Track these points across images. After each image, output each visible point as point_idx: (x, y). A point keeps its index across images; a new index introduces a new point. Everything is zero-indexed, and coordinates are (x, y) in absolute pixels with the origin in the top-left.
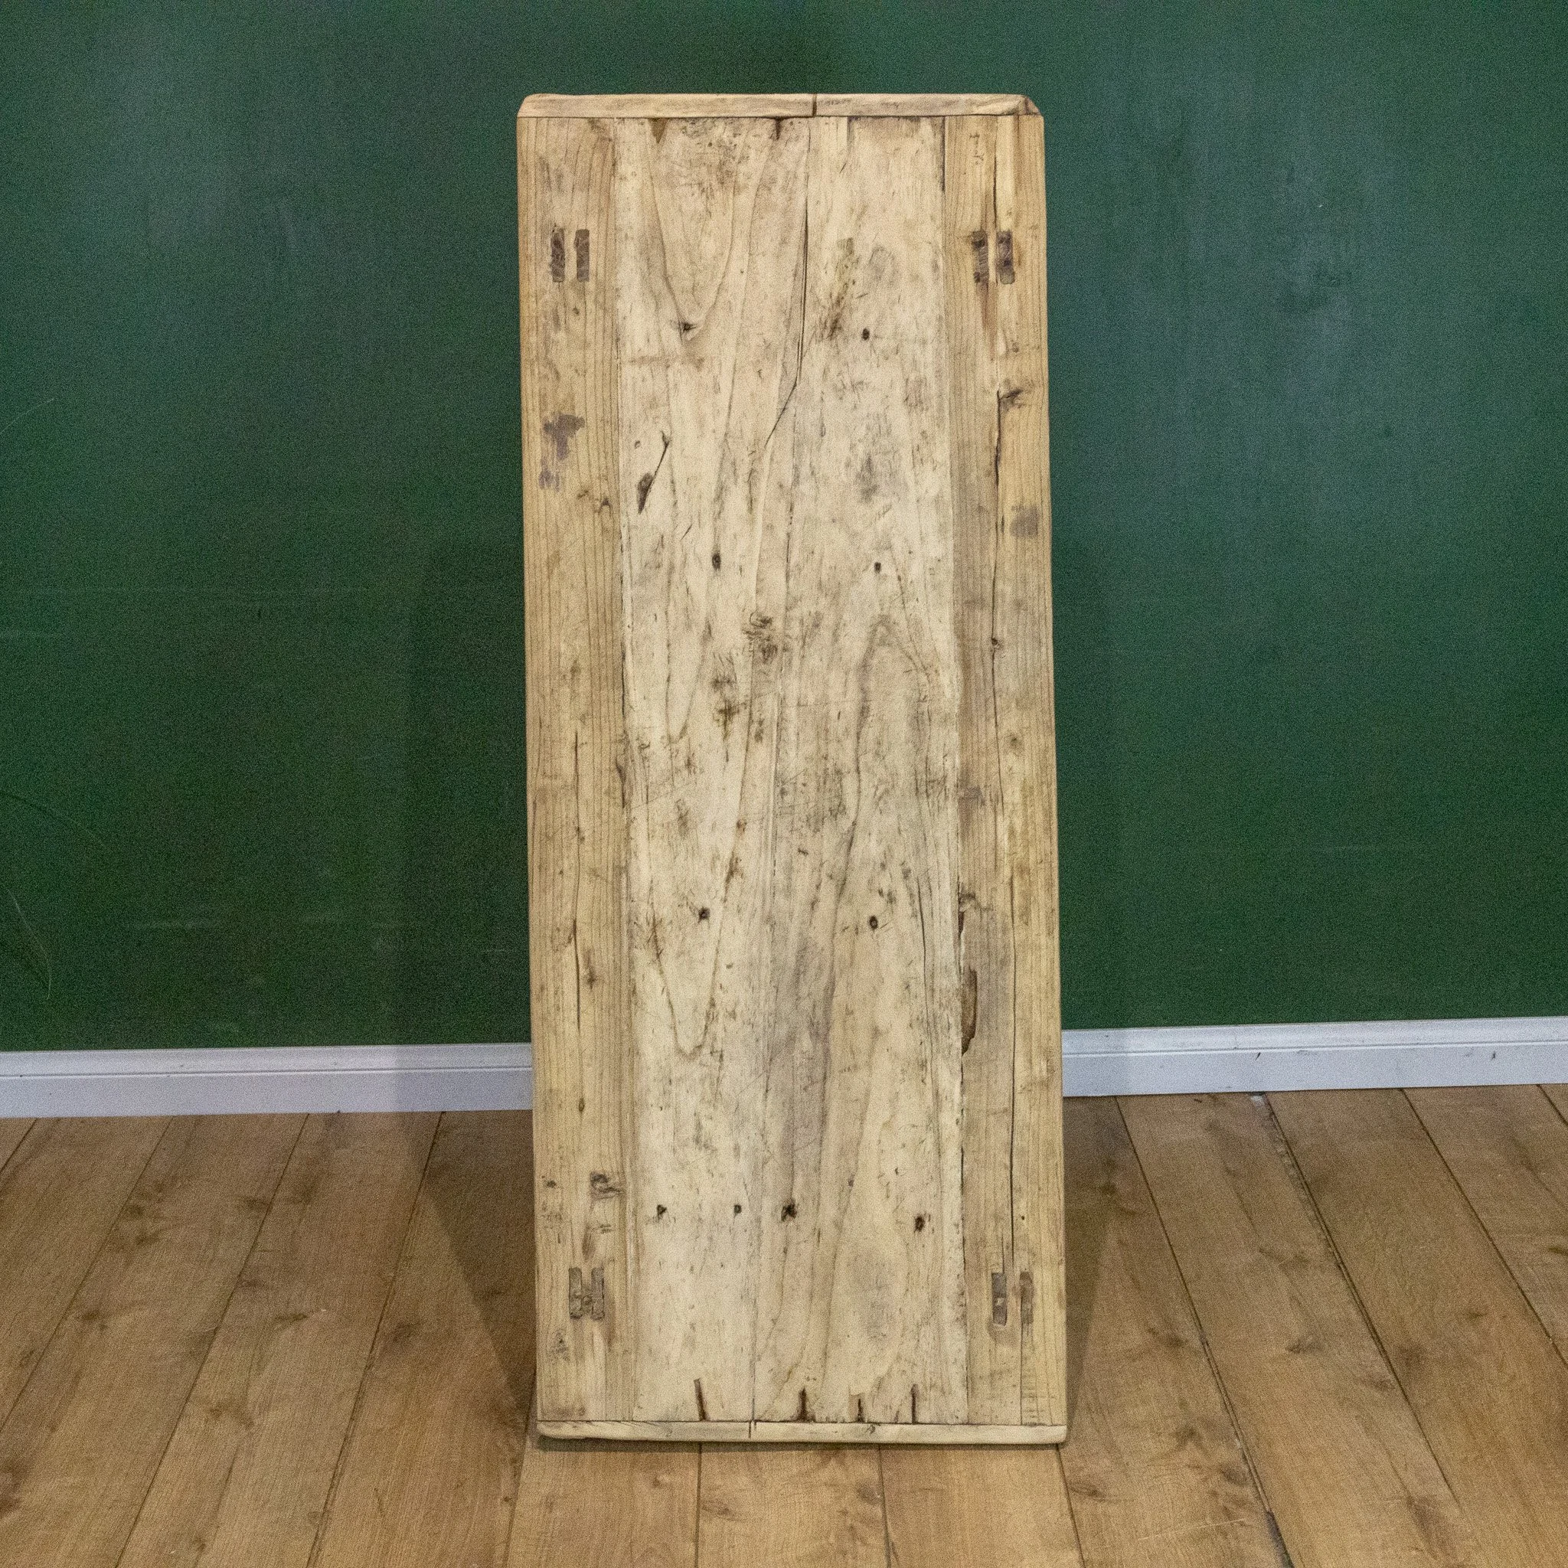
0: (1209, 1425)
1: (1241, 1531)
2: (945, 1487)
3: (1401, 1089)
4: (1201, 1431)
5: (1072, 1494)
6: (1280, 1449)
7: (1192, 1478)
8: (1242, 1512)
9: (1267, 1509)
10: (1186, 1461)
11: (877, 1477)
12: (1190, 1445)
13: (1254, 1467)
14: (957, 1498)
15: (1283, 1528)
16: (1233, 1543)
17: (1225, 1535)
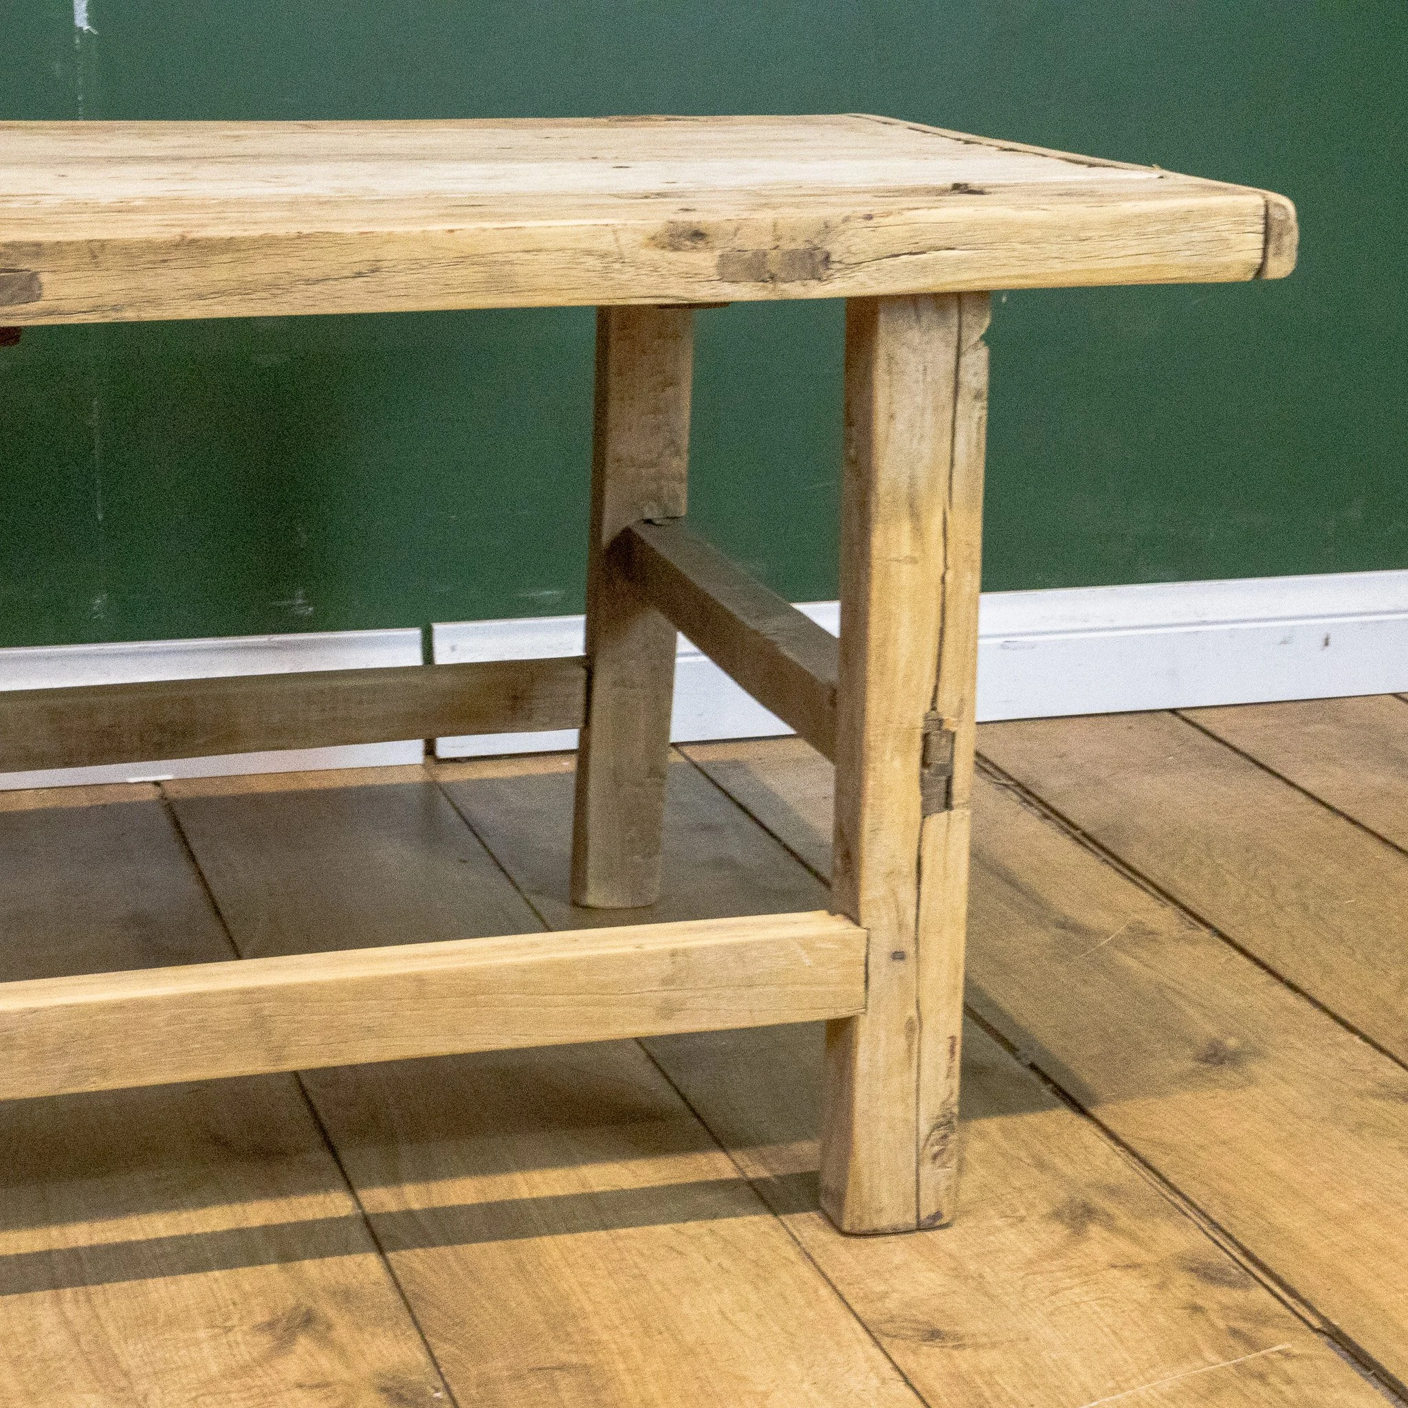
0: (1113, 1192)
1: (1290, 1367)
2: (589, 1360)
3: (1173, 711)
4: (1099, 1201)
5: (885, 1342)
6: (1282, 1215)
7: (1135, 1287)
8: (1268, 1332)
9: (1316, 1323)
10: (1104, 1258)
11: (422, 1358)
12: (1094, 1230)
13: (1246, 1253)
14: (627, 1379)
15: (1376, 1354)
16: (1289, 1391)
17: (1262, 1377)
